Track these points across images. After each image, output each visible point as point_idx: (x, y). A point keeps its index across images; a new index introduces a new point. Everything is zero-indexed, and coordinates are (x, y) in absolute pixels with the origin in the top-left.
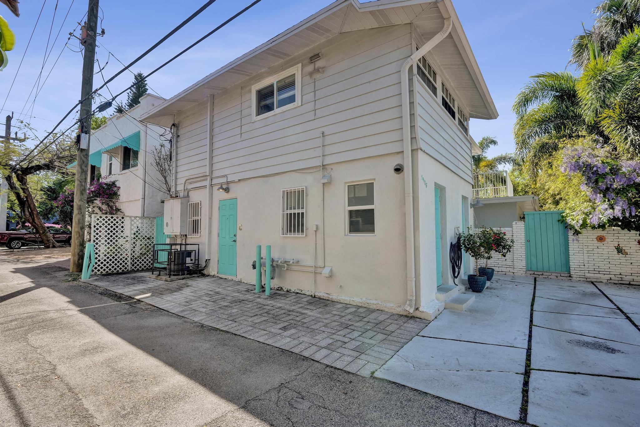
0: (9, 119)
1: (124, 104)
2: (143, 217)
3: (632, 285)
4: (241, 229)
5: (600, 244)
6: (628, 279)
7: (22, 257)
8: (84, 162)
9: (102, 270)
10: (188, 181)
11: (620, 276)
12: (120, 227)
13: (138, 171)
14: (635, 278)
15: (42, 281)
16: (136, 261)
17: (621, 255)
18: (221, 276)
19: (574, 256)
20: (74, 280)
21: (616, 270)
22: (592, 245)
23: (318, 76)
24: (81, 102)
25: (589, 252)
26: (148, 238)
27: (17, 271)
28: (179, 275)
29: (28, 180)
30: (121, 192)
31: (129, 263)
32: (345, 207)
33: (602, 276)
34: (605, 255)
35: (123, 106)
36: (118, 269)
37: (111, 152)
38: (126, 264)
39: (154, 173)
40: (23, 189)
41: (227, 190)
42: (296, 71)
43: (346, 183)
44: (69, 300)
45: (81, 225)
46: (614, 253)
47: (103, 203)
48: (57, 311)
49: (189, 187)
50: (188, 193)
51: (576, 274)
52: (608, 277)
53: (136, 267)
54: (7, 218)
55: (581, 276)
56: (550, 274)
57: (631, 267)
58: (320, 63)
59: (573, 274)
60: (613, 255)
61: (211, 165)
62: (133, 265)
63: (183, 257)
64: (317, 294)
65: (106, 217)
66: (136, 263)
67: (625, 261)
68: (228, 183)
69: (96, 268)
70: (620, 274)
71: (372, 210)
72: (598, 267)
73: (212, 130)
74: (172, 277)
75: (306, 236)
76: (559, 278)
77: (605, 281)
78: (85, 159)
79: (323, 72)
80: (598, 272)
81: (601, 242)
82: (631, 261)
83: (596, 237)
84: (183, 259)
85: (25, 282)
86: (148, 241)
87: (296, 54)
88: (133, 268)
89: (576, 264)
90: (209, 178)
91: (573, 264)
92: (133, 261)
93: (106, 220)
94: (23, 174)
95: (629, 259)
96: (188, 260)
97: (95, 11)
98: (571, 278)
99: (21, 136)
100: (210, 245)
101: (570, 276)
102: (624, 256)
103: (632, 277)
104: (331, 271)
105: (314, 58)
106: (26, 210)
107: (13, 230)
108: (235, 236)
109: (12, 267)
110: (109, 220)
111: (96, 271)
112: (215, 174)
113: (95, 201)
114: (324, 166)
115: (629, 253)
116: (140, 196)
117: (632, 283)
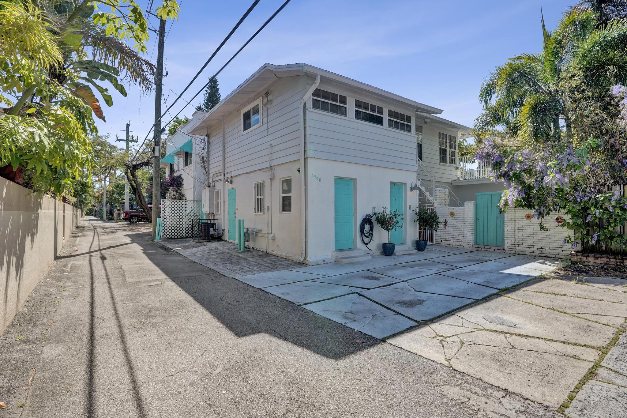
0: (128, 126)
1: (202, 104)
2: (194, 201)
3: (549, 257)
4: (237, 209)
5: (527, 221)
6: (546, 252)
7: (134, 228)
8: (157, 165)
9: (168, 236)
10: (214, 176)
11: (541, 250)
12: (184, 208)
13: (191, 166)
14: (552, 251)
15: (136, 240)
16: (189, 231)
17: (543, 231)
18: (230, 241)
19: (507, 232)
20: (152, 240)
21: (538, 244)
22: (522, 222)
23: (269, 106)
24: (154, 125)
25: (520, 228)
26: (196, 215)
27: (127, 235)
28: (205, 239)
29: (137, 174)
30: (184, 183)
31: (184, 232)
32: (280, 194)
33: (527, 249)
34: (531, 231)
35: (201, 106)
36: (178, 235)
37: (178, 153)
38: (183, 232)
39: (200, 168)
40: (134, 181)
41: (231, 182)
42: (259, 101)
43: (281, 178)
44: (142, 248)
45: (157, 207)
46: (537, 229)
47: (174, 191)
48: (134, 252)
49: (215, 179)
50: (214, 184)
51: (509, 247)
52: (531, 250)
53: (189, 235)
54: (130, 200)
55: (512, 250)
56: (489, 247)
57: (550, 241)
58: (270, 97)
59: (506, 247)
60: (537, 231)
61: (224, 164)
62: (187, 234)
63: (208, 227)
64: (268, 251)
65: (176, 201)
66: (189, 232)
67: (545, 236)
68: (232, 177)
69: (165, 234)
70: (541, 248)
71: (291, 196)
72: (525, 242)
73: (224, 140)
74: (200, 240)
75: (264, 213)
76: (496, 250)
77: (529, 254)
78: (157, 163)
79: (271, 103)
80: (525, 246)
81: (529, 219)
82: (550, 237)
83: (525, 215)
84: (208, 229)
85: (128, 240)
86: (196, 217)
87: (260, 90)
88: (187, 235)
89: (509, 239)
90: (223, 174)
91: (506, 239)
92: (187, 231)
93: (176, 203)
94: (133, 170)
95: (549, 234)
96: (212, 230)
97: (161, 62)
98: (504, 251)
99: (135, 138)
100: (224, 220)
101: (504, 250)
102: (545, 232)
103: (549, 251)
104: (274, 236)
105: (267, 94)
106: (137, 196)
107: (135, 210)
108: (235, 213)
109: (125, 233)
110: (178, 203)
111: (165, 236)
112: (227, 171)
113: (169, 190)
114: (271, 167)
115: (548, 230)
116: (192, 186)
117: (549, 255)
